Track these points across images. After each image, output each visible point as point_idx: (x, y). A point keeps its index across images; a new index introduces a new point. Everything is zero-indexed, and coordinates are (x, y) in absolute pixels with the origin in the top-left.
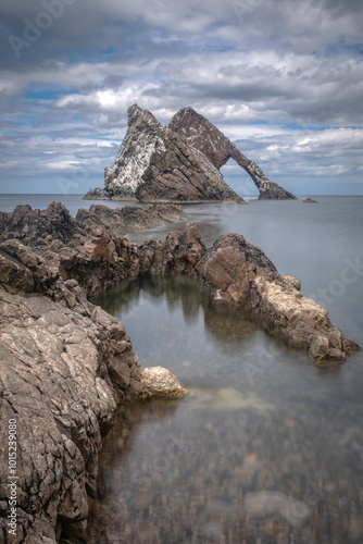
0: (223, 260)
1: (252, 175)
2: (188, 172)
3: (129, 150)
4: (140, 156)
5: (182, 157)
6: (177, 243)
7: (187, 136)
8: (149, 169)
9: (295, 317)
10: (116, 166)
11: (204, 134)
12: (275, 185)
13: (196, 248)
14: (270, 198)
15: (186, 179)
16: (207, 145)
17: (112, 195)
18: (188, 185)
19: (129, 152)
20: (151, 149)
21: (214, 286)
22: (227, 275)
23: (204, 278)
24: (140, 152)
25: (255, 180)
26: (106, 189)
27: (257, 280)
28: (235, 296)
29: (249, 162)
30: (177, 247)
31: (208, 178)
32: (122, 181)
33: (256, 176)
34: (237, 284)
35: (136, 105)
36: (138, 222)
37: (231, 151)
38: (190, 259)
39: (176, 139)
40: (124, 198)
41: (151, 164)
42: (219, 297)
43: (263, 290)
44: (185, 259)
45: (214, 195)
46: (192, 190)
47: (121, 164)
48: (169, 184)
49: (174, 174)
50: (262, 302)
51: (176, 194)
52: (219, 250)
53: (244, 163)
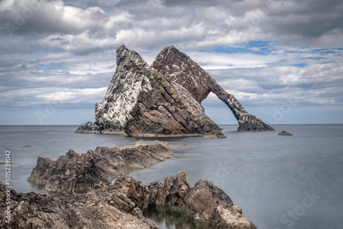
0: (200, 196)
1: (232, 108)
2: (172, 109)
3: (118, 88)
4: (127, 93)
5: (166, 95)
6: (172, 184)
7: (171, 72)
8: (137, 106)
9: (235, 226)
10: (106, 102)
11: (186, 71)
12: (253, 117)
13: (184, 188)
14: (249, 129)
15: (170, 115)
16: (189, 81)
17: (102, 129)
18: (173, 121)
19: (118, 89)
20: (138, 86)
21: (195, 211)
22: (202, 205)
23: (189, 206)
24: (128, 89)
25: (234, 112)
26: (97, 123)
27: (219, 208)
28: (207, 216)
29: (229, 96)
30: (172, 187)
31: (190, 113)
32: (111, 116)
33: (235, 108)
34: (208, 210)
35: (124, 46)
36: (136, 162)
37: (211, 86)
38: (180, 195)
39: (161, 79)
40: (114, 132)
41: (139, 101)
42: (198, 218)
43: (221, 213)
44: (177, 195)
45: (196, 129)
46: (176, 124)
47: (110, 100)
48: (154, 119)
49: (160, 111)
50: (220, 220)
51: (161, 129)
52: (198, 190)
53: (224, 97)
